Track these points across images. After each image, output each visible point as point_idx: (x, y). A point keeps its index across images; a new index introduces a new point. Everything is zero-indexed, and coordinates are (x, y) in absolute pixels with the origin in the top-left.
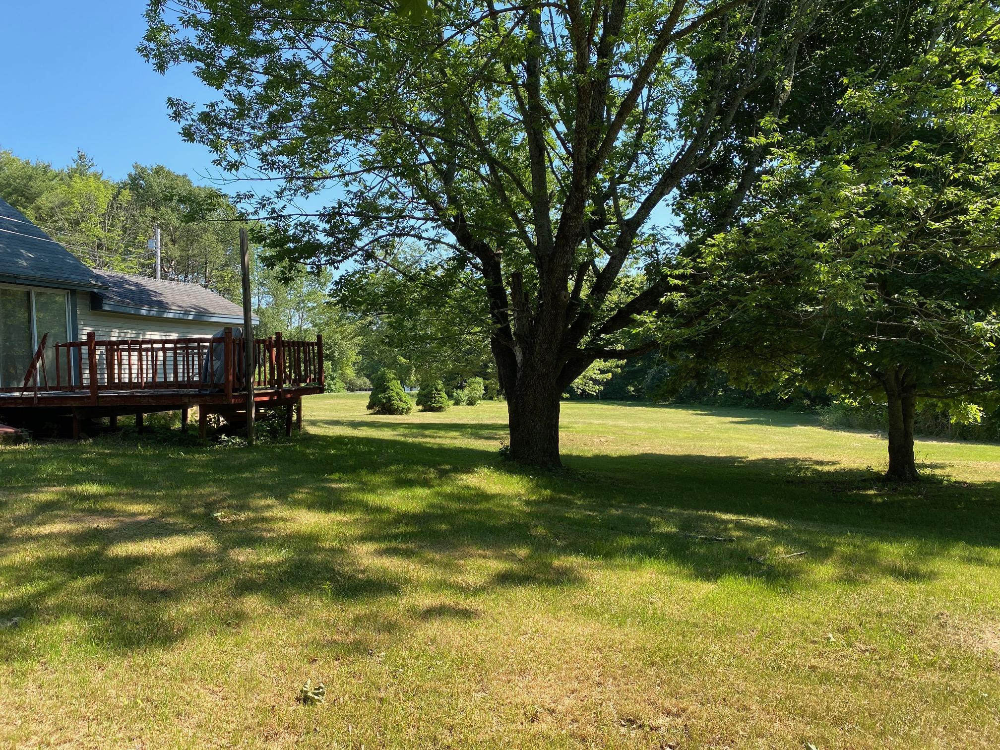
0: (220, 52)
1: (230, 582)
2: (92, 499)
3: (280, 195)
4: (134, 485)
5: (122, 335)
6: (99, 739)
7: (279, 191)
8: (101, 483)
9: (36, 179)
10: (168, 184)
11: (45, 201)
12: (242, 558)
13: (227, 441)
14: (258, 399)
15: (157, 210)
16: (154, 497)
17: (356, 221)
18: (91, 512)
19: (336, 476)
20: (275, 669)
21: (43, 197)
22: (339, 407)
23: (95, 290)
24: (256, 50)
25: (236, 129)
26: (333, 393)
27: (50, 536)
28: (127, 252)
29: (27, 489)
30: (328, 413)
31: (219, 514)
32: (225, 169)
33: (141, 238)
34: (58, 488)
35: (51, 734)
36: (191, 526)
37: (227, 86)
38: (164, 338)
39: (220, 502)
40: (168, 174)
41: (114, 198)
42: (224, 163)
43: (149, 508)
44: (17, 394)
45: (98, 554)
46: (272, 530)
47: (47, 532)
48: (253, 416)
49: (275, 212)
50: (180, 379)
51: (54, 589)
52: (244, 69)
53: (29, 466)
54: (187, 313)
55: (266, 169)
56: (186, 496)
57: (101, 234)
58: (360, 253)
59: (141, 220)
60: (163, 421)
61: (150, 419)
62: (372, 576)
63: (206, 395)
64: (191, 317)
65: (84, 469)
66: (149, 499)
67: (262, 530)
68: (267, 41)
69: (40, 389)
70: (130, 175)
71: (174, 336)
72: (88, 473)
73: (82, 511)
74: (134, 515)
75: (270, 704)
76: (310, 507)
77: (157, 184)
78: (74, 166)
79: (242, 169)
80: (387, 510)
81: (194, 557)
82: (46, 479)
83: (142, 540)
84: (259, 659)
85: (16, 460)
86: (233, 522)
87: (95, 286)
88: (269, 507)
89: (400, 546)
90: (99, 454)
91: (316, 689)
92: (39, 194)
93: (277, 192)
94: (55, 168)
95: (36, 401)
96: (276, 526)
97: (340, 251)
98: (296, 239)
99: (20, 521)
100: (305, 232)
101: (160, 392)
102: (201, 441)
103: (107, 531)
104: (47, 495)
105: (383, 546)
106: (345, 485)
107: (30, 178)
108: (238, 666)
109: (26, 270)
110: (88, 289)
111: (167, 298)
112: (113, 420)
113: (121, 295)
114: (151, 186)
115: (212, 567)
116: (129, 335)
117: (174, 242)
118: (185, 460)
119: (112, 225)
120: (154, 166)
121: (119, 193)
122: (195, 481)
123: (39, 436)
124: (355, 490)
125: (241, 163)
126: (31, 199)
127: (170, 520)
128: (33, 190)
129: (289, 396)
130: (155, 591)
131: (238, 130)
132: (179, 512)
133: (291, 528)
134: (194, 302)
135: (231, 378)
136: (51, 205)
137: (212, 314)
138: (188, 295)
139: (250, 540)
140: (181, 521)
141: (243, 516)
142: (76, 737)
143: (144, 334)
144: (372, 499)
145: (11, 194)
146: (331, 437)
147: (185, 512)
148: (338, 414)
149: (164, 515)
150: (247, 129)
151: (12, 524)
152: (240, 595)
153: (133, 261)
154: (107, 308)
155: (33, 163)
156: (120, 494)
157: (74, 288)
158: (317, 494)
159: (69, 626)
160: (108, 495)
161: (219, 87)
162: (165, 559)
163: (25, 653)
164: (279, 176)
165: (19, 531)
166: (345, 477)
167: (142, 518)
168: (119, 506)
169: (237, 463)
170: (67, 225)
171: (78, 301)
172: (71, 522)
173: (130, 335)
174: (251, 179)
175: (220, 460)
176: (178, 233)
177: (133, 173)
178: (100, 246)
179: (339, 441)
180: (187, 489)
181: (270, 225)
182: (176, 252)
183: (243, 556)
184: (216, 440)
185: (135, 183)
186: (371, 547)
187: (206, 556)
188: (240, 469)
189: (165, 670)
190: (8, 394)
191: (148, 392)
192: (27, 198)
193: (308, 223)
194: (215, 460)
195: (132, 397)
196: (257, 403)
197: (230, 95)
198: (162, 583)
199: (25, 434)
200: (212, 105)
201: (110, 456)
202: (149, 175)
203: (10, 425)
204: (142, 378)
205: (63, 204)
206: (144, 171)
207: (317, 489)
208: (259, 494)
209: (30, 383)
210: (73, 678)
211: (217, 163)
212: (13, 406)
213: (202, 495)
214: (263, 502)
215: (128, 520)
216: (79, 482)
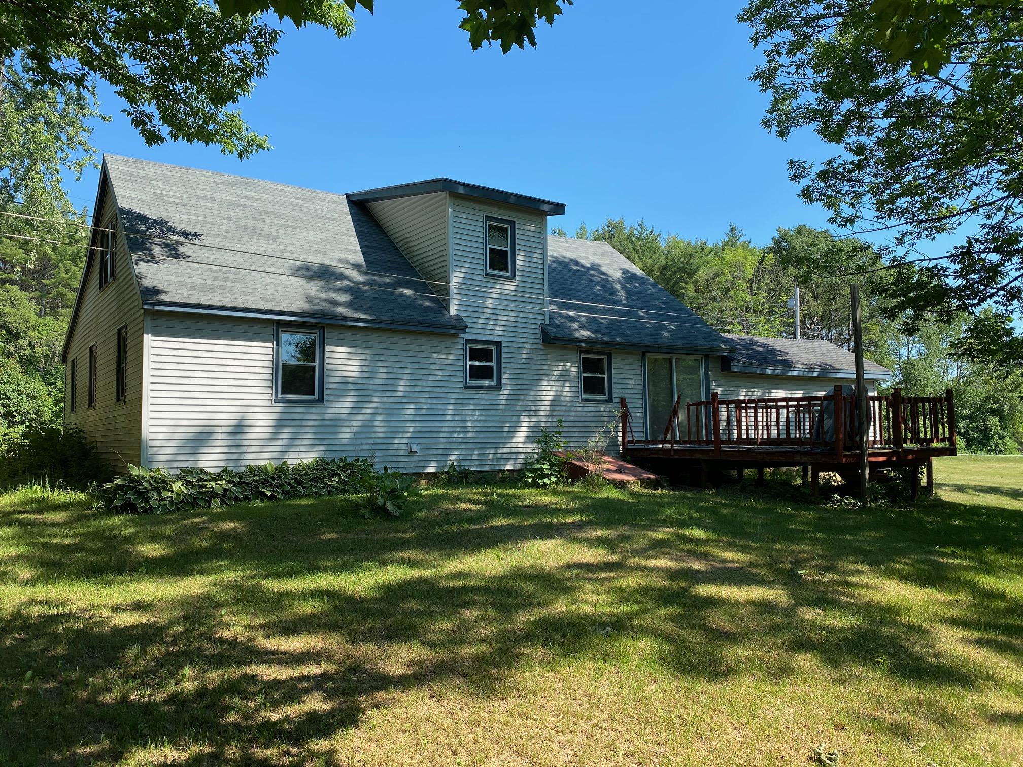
0: (838, 107)
1: (787, 637)
2: (695, 542)
3: (900, 241)
4: (734, 535)
5: (750, 393)
6: (635, 735)
7: (899, 237)
8: (706, 529)
9: (695, 256)
10: (810, 241)
11: (702, 275)
12: (807, 617)
13: (840, 501)
14: (873, 459)
15: (799, 269)
16: (749, 547)
17: (994, 257)
18: (692, 554)
19: (949, 550)
20: (800, 726)
21: (701, 272)
22: (1005, 472)
23: (725, 354)
24: (876, 96)
25: (856, 181)
26: (1002, 455)
27: (652, 569)
28: (771, 312)
29: (647, 527)
30: (988, 479)
31: (803, 572)
32: (839, 226)
33: (784, 298)
34: (670, 529)
35: (605, 720)
36: (772, 579)
37: (847, 139)
38: (789, 396)
39: (808, 560)
40: (810, 232)
41: (760, 264)
42: (839, 220)
43: (741, 557)
44: (661, 446)
45: (685, 590)
46: (852, 596)
47: (652, 565)
48: (867, 476)
49: (896, 260)
50: (792, 436)
51: (645, 612)
52: (863, 118)
53: (656, 508)
54: (811, 370)
55: (883, 218)
56: (778, 551)
57: (748, 298)
58: (1002, 293)
59: (784, 281)
60: (784, 477)
61: (774, 474)
62: (946, 662)
63: (818, 453)
64: (815, 375)
65: (697, 515)
66: (744, 549)
67: (841, 593)
68: (890, 82)
69: (677, 442)
70: (774, 239)
71: (799, 394)
72: (699, 519)
73: (683, 551)
74: (724, 561)
75: (783, 754)
76: (904, 578)
77: (799, 245)
78: (727, 239)
79: (858, 223)
80: (1002, 596)
81: (766, 607)
82: (664, 520)
83: (723, 584)
84: (788, 712)
85: (650, 502)
86: (814, 581)
87: (724, 350)
88: (858, 572)
89: (1000, 638)
90: (715, 503)
91: (830, 754)
92: (697, 270)
93: (897, 239)
94: (710, 244)
95: (672, 453)
96: (856, 592)
97: (975, 294)
98: (920, 285)
99: (636, 553)
100: (933, 278)
101: (775, 448)
102: (813, 499)
103: (698, 571)
104: (660, 534)
105: (977, 635)
106: (956, 561)
107: (690, 256)
108: (767, 713)
109: (667, 341)
110: (718, 354)
111: (793, 357)
112: (740, 473)
113: (748, 356)
114: (794, 247)
115: (778, 620)
116: (755, 394)
117: (816, 298)
118: (791, 515)
119: (758, 289)
120: (797, 227)
121: (764, 257)
122: (793, 537)
123: (674, 483)
124: (968, 568)
125: (856, 217)
126: (691, 274)
127: (754, 570)
128: (692, 267)
129: (910, 457)
130: (719, 630)
131: (859, 181)
132: (765, 565)
133: (874, 596)
134: (820, 358)
135: (841, 436)
136: (707, 277)
137: (839, 371)
138: (814, 352)
139: (823, 601)
140: (764, 573)
141: (828, 577)
142: (620, 729)
143: (770, 393)
144: (987, 581)
145: (675, 272)
146: (965, 506)
147: (771, 566)
148: (1001, 480)
149: (752, 565)
150: (867, 179)
151: (629, 554)
152: (792, 650)
153: (776, 322)
154: (735, 370)
155: (693, 243)
156: (720, 541)
157: (707, 353)
158: (917, 566)
159: (644, 644)
160: (709, 540)
161: (839, 141)
162: (737, 604)
163: (606, 657)
164: (898, 222)
165: (634, 561)
166: (958, 552)
167: (731, 565)
168: (714, 551)
169: (842, 523)
170: (720, 293)
171: (711, 365)
172: (672, 559)
173: (757, 393)
174: (868, 231)
175: (825, 520)
176: (820, 289)
177: (777, 236)
178: (747, 309)
179: (975, 510)
180: (781, 544)
181: (891, 275)
182: (817, 308)
183: (809, 614)
184: (829, 498)
185: (778, 246)
186: (960, 633)
187: (775, 609)
188: (843, 530)
189: (703, 698)
190: (655, 446)
191: (765, 448)
192: (688, 274)
193: (935, 267)
194: (821, 519)
195: (749, 452)
196: (871, 463)
197: (850, 147)
198: (727, 626)
199: (663, 481)
200: (830, 162)
201: (724, 505)
202: (791, 236)
203: (653, 473)
204: (758, 434)
205: (716, 275)
206: (786, 233)
207: (921, 561)
208: (851, 558)
209: (669, 437)
210: (633, 684)
211: (832, 220)
212: (656, 456)
213: (793, 552)
214: (851, 567)
215: (717, 565)
216: (688, 526)
